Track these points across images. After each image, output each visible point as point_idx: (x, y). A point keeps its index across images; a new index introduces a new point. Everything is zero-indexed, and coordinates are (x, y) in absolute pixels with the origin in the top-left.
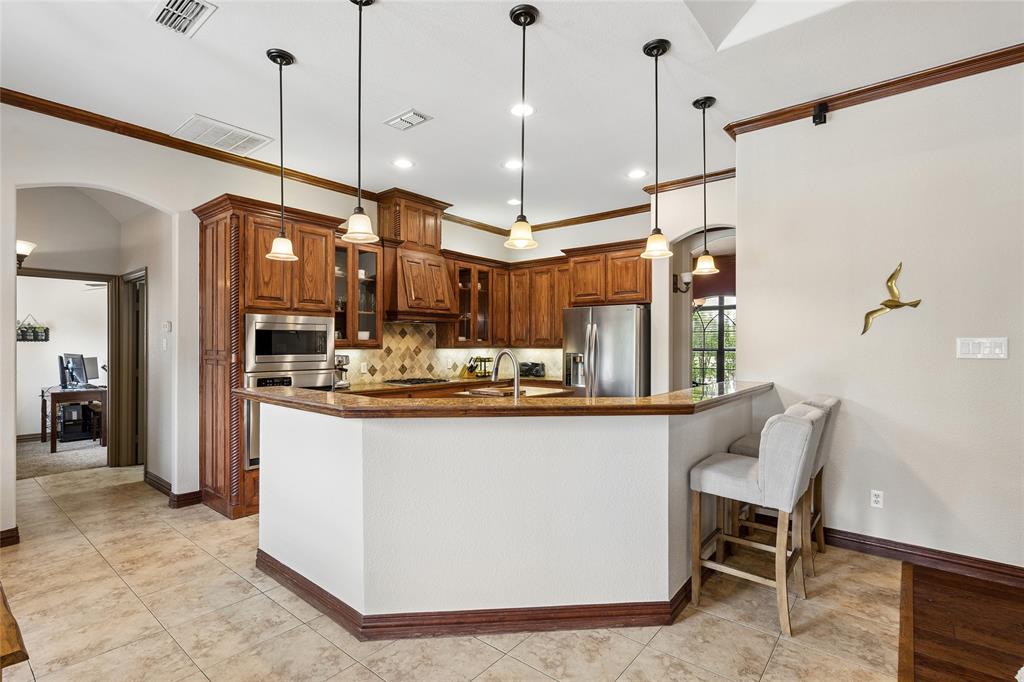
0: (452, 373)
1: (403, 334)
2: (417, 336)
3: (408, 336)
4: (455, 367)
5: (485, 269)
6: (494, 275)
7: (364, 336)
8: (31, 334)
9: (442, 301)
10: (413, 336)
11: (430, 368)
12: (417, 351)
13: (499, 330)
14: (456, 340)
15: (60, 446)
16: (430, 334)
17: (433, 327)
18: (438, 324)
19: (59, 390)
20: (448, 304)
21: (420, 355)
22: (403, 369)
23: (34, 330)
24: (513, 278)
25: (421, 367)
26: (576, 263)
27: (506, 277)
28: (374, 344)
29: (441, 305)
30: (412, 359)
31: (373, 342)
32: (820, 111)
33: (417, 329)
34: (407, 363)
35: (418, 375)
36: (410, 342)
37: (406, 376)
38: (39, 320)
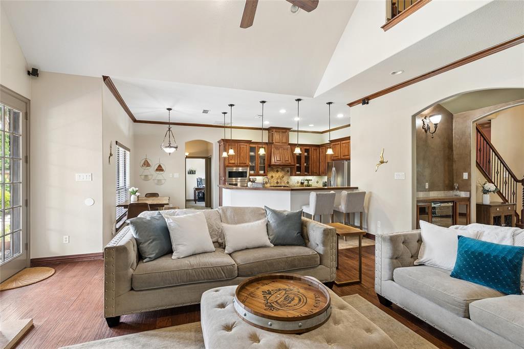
0: (297, 185)
1: (277, 171)
2: (282, 172)
3: (279, 172)
4: (298, 182)
5: (308, 148)
6: (312, 150)
7: (262, 172)
8: (192, 172)
9: (288, 161)
10: (281, 172)
11: (288, 183)
12: (283, 177)
13: (314, 169)
14: (295, 173)
15: (197, 202)
16: (288, 171)
17: (289, 169)
18: (291, 168)
19: (197, 187)
20: (290, 161)
21: (284, 178)
22: (277, 183)
23: (192, 171)
24: (321, 150)
25: (284, 182)
26: (333, 145)
27: (318, 150)
28: (265, 175)
29: (287, 162)
30: (281, 179)
31: (264, 174)
32: (365, 101)
33: (283, 170)
34: (279, 181)
35: (283, 184)
36: (280, 174)
37: (278, 185)
38: (193, 169)
